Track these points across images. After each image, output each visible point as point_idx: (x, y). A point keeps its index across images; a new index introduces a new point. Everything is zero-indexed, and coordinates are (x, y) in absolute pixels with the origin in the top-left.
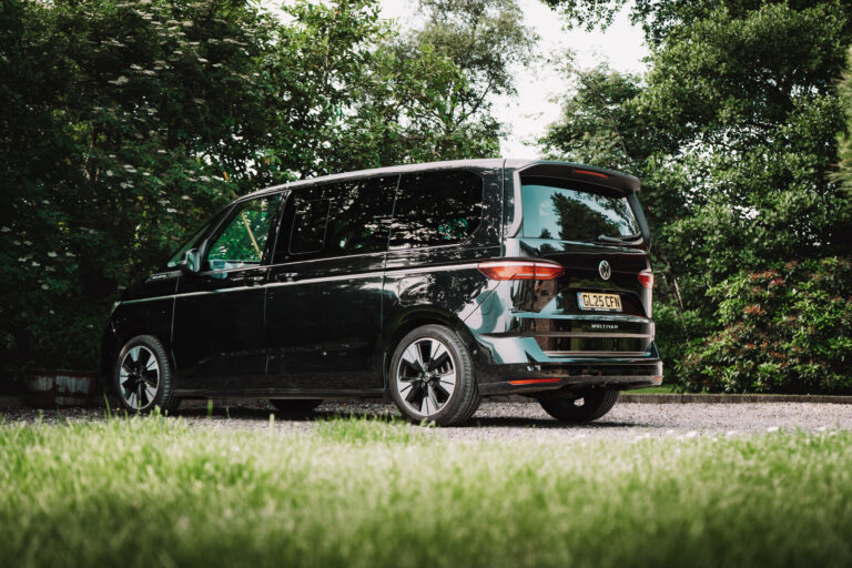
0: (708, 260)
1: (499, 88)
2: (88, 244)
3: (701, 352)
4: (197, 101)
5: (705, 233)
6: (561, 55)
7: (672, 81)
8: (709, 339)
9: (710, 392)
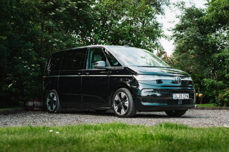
0: (226, 66)
1: (159, 13)
2: (43, 62)
3: (224, 94)
4: (74, 20)
5: (225, 58)
6: (180, 3)
7: (215, 11)
8: (226, 90)
9: (226, 106)
